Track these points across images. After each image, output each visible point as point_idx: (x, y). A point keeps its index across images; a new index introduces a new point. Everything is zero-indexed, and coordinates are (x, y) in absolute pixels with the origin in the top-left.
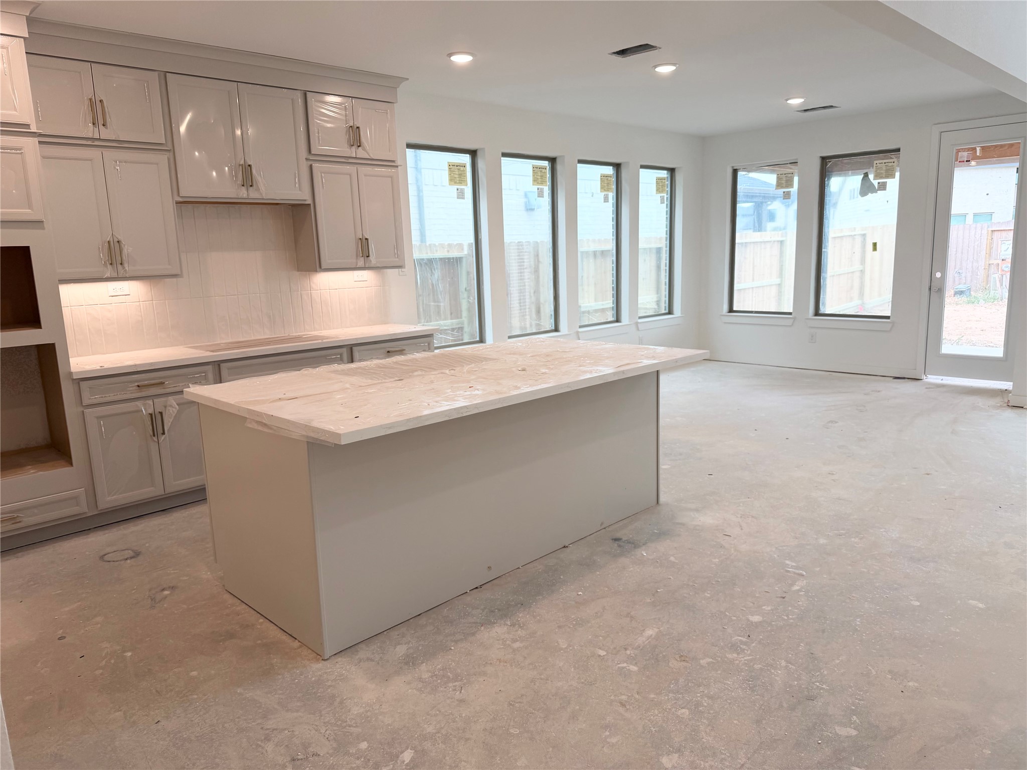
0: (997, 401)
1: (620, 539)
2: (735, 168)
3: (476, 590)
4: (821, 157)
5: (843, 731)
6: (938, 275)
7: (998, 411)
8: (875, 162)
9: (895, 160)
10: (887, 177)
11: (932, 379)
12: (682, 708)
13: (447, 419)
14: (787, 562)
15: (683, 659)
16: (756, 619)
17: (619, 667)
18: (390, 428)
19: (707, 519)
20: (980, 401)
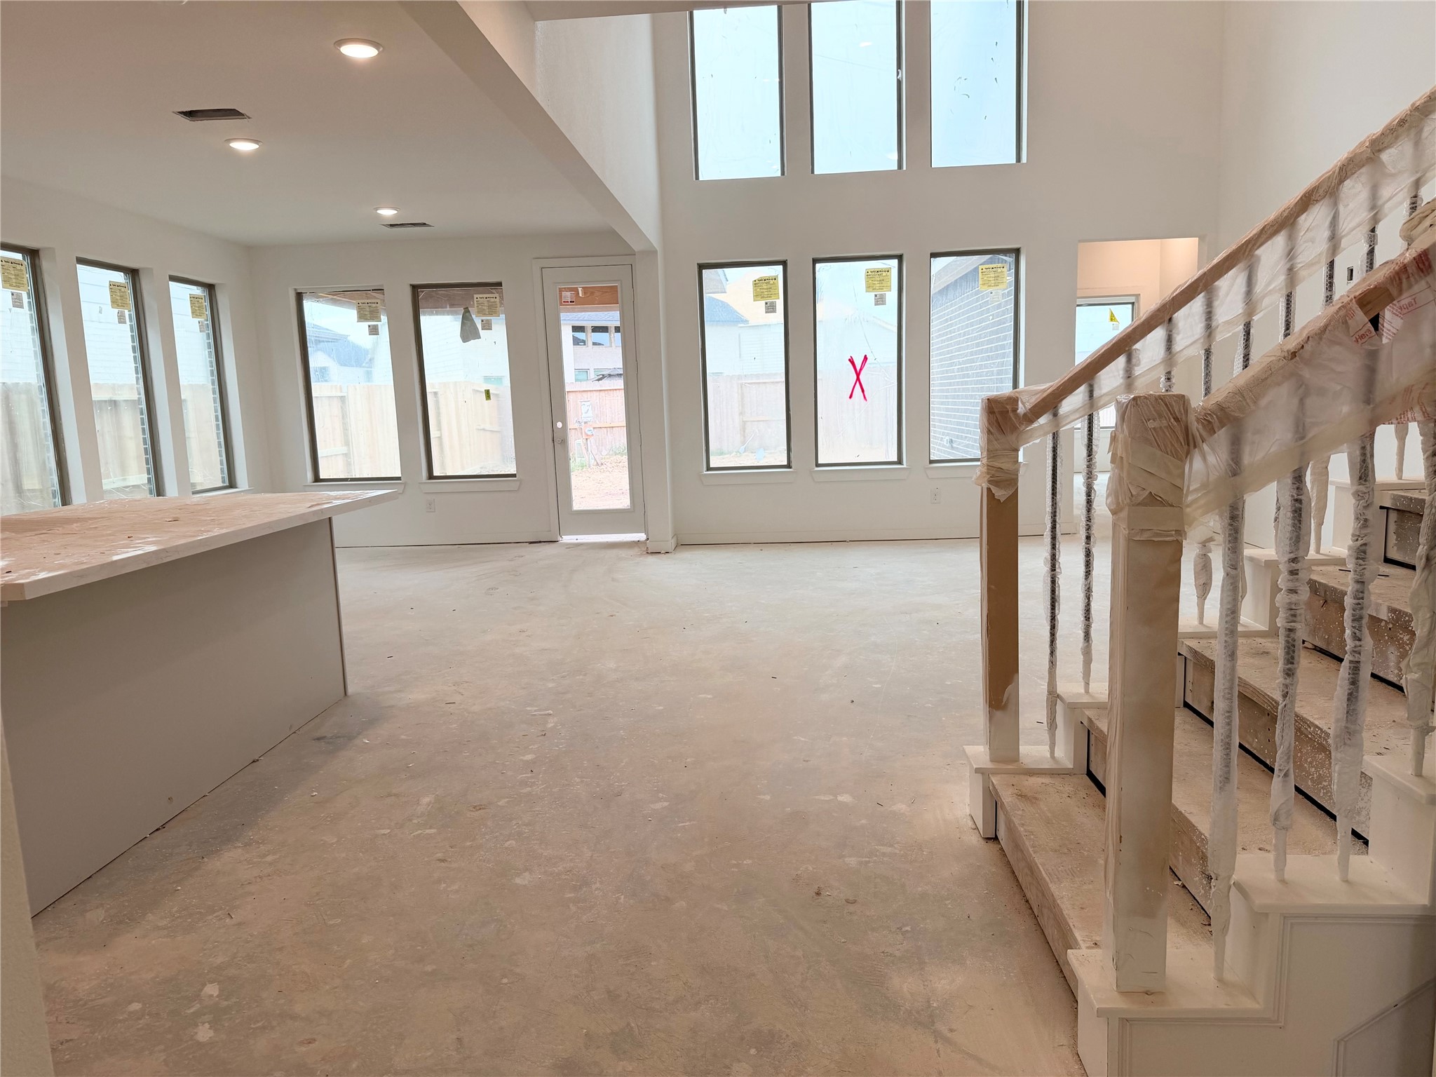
0: (636, 551)
1: (325, 737)
2: (299, 291)
3: (157, 832)
4: (411, 285)
5: (658, 806)
6: (559, 425)
7: (641, 559)
8: (475, 296)
9: (497, 295)
10: (490, 314)
11: (567, 539)
12: (506, 841)
13: (144, 566)
14: (528, 709)
15: (478, 808)
16: (529, 757)
17: (414, 836)
18: (82, 576)
19: (416, 695)
20: (623, 553)
